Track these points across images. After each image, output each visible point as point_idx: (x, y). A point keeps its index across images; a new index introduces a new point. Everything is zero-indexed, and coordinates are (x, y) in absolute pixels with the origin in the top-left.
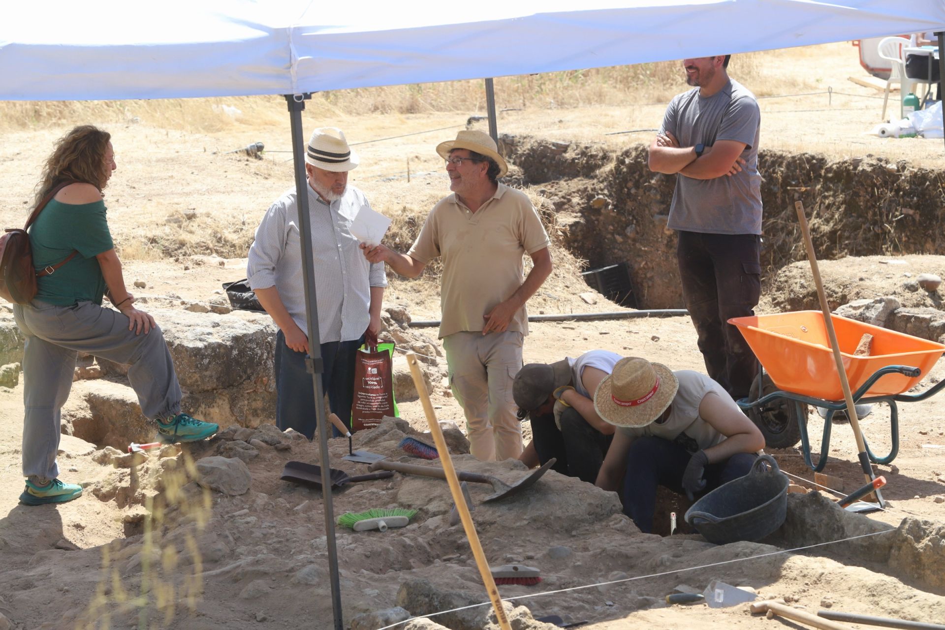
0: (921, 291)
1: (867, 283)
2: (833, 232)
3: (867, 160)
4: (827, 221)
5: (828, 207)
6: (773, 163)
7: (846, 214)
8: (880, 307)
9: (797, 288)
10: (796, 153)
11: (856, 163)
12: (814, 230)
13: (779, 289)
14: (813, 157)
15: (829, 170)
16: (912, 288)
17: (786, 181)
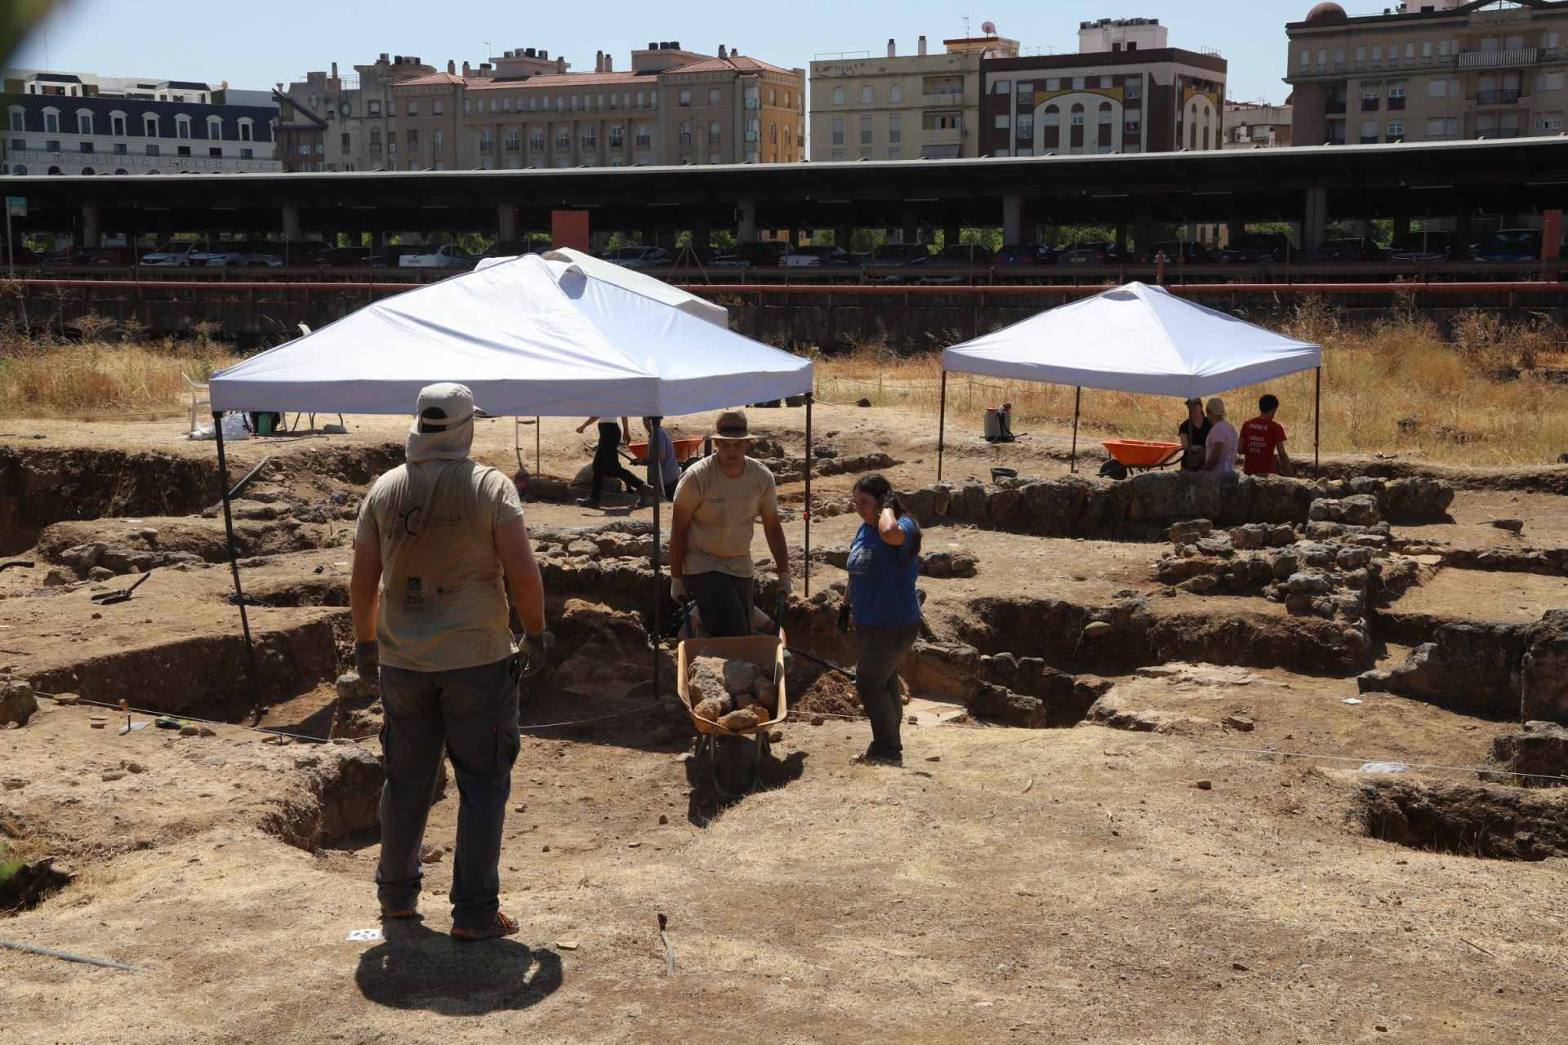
0: (142, 540)
1: (102, 535)
2: (127, 506)
3: (151, 454)
4: (124, 497)
5: (126, 487)
6: (89, 457)
7: (136, 492)
8: (92, 549)
9: (55, 540)
10: (106, 448)
11: (144, 455)
12: (115, 504)
13: (44, 541)
14: (117, 452)
15: (127, 461)
16: (134, 538)
17: (98, 469)
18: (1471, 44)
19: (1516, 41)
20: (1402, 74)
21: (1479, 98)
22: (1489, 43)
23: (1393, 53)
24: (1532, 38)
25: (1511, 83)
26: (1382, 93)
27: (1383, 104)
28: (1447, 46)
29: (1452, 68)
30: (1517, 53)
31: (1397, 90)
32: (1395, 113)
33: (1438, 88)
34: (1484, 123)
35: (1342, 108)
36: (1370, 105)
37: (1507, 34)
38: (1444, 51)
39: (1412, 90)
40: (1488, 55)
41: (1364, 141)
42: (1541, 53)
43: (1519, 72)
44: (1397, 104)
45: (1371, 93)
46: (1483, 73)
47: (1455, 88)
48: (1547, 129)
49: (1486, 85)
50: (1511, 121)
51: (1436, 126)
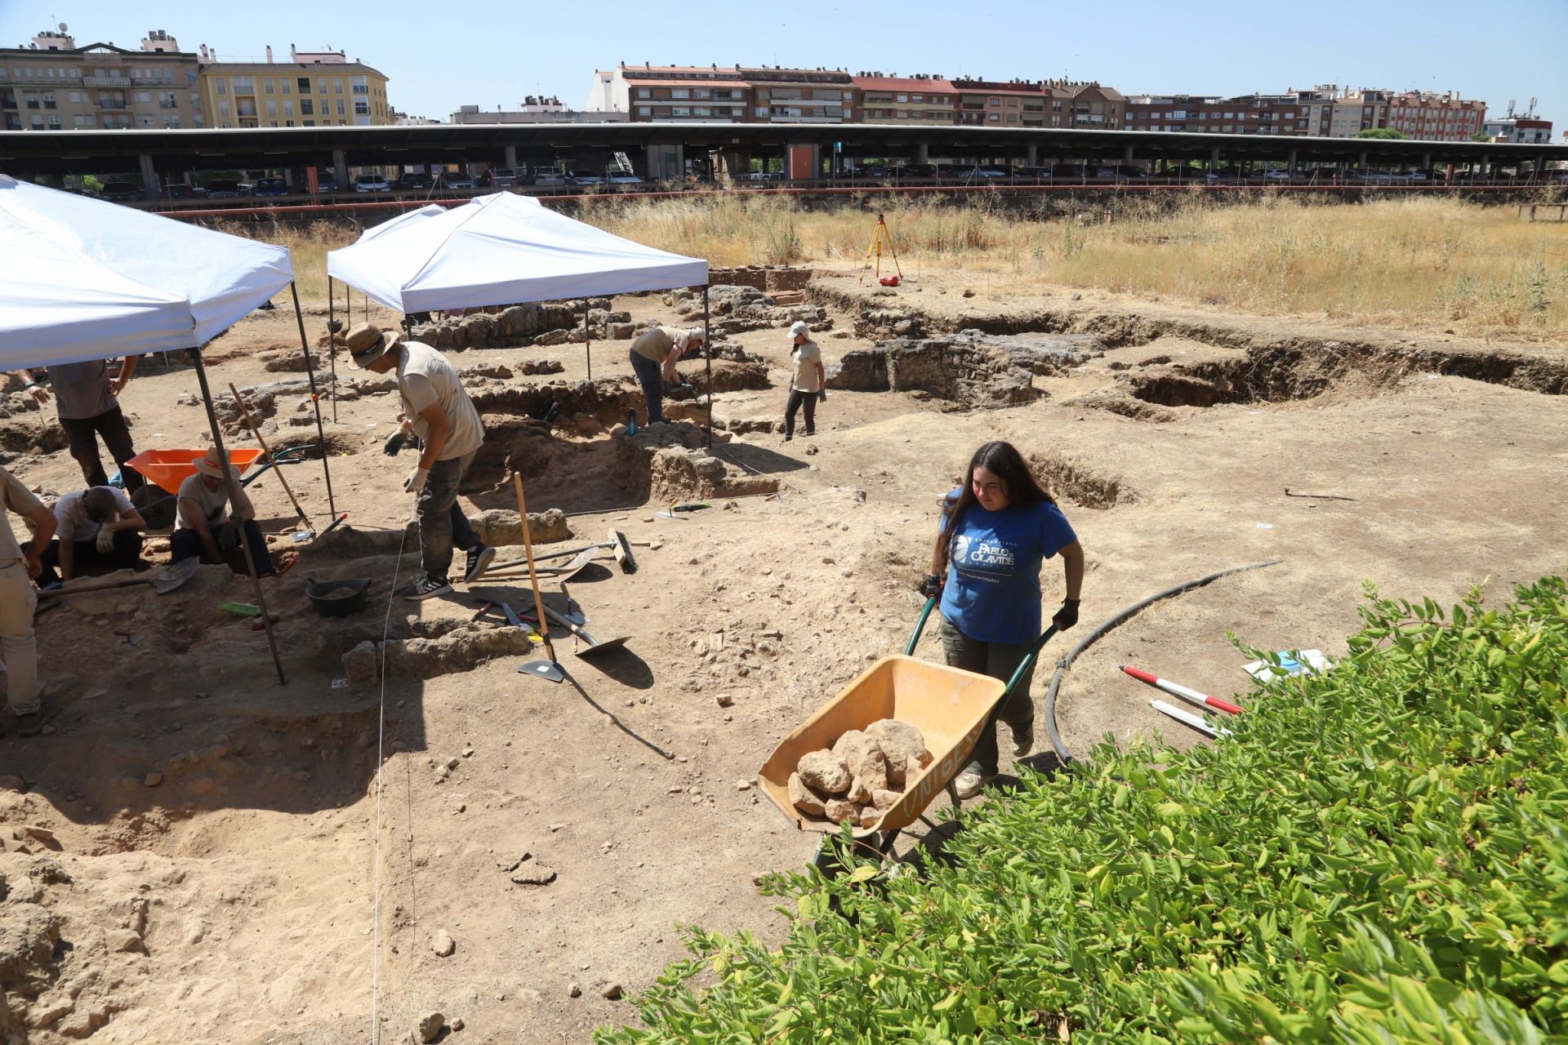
18: (89, 71)
19: (115, 73)
20: (51, 87)
21: (101, 103)
22: (99, 72)
23: (40, 73)
24: (125, 72)
25: (119, 97)
26: (40, 98)
27: (42, 105)
28: (75, 73)
29: (81, 86)
30: (117, 79)
31: (49, 96)
32: (50, 111)
33: (75, 97)
34: (108, 119)
35: (14, 106)
36: (33, 105)
37: (109, 68)
38: (73, 75)
39: (58, 96)
40: (100, 80)
41: (36, 127)
42: (133, 81)
43: (122, 90)
44: (51, 105)
45: (32, 97)
46: (100, 89)
47: (86, 97)
48: (146, 124)
49: (104, 97)
50: (124, 119)
51: (80, 120)
